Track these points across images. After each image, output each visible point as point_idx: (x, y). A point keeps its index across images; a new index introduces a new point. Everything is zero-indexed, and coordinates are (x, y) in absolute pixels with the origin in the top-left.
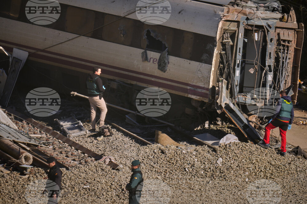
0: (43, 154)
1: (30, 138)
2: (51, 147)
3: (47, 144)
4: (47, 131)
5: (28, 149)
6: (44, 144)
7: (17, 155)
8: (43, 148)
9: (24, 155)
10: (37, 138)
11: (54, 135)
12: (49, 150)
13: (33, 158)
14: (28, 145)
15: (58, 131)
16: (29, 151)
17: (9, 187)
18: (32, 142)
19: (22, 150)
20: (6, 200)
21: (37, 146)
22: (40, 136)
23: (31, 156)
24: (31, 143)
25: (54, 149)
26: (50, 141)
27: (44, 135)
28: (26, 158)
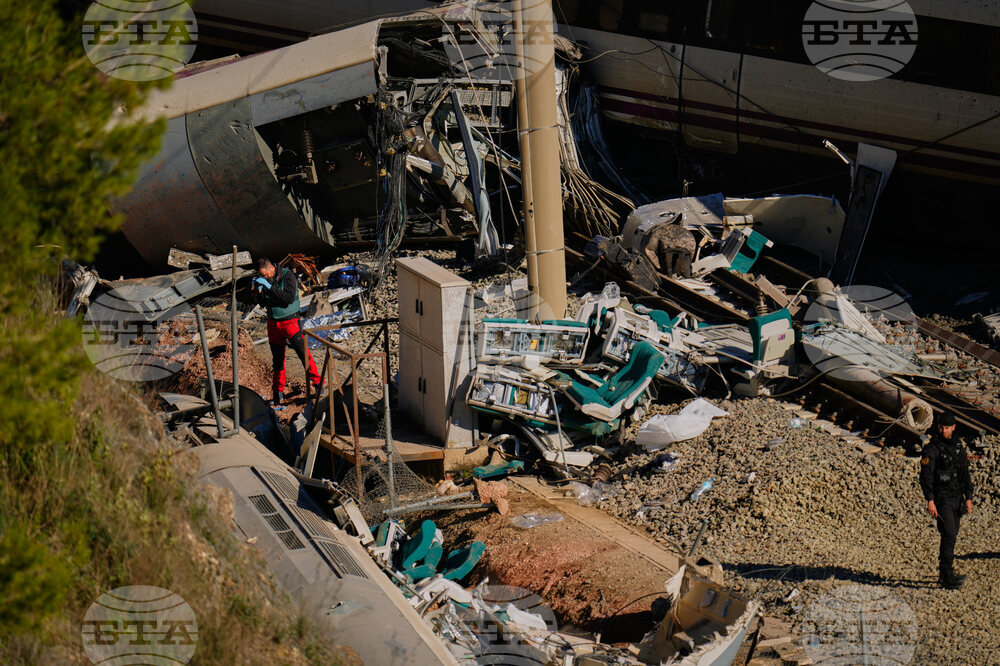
0: (956, 401)
1: (920, 363)
2: (974, 384)
3: (962, 376)
4: (959, 345)
5: (918, 390)
6: (955, 376)
7: (895, 407)
8: (955, 387)
9: (911, 405)
10: (936, 361)
11: (976, 353)
12: (969, 390)
13: (935, 412)
14: (918, 381)
15: (985, 343)
16: (920, 396)
17: (881, 488)
18: (927, 374)
19: (904, 395)
20: (876, 520)
21: (938, 382)
22: (943, 357)
23: (929, 408)
24: (924, 375)
25: (983, 388)
26: (970, 369)
27: (952, 355)
28: (918, 414)
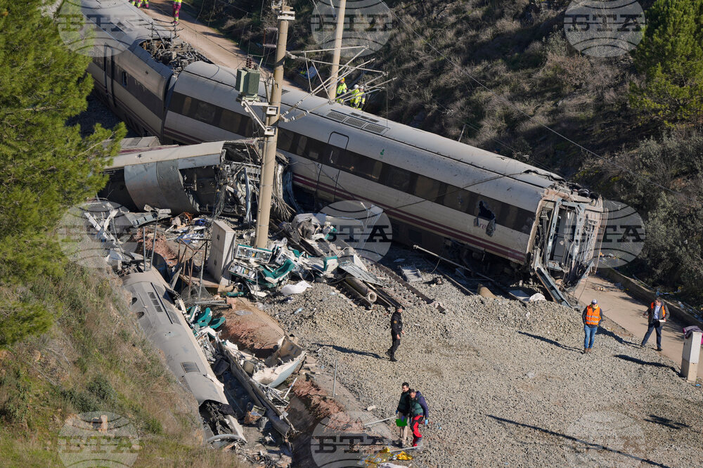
0: (385, 294)
1: (377, 280)
2: (393, 289)
3: (389, 286)
4: (391, 275)
5: (374, 288)
6: (387, 286)
7: (364, 293)
8: (386, 289)
9: (370, 293)
10: (382, 280)
11: (396, 279)
12: (391, 291)
13: (378, 297)
14: (375, 285)
15: (400, 276)
16: (374, 291)
17: (355, 319)
18: (379, 284)
19: (369, 289)
21: (382, 287)
22: (385, 279)
23: (375, 295)
24: (377, 284)
25: (395, 291)
26: (393, 284)
27: (388, 279)
28: (372, 296)
